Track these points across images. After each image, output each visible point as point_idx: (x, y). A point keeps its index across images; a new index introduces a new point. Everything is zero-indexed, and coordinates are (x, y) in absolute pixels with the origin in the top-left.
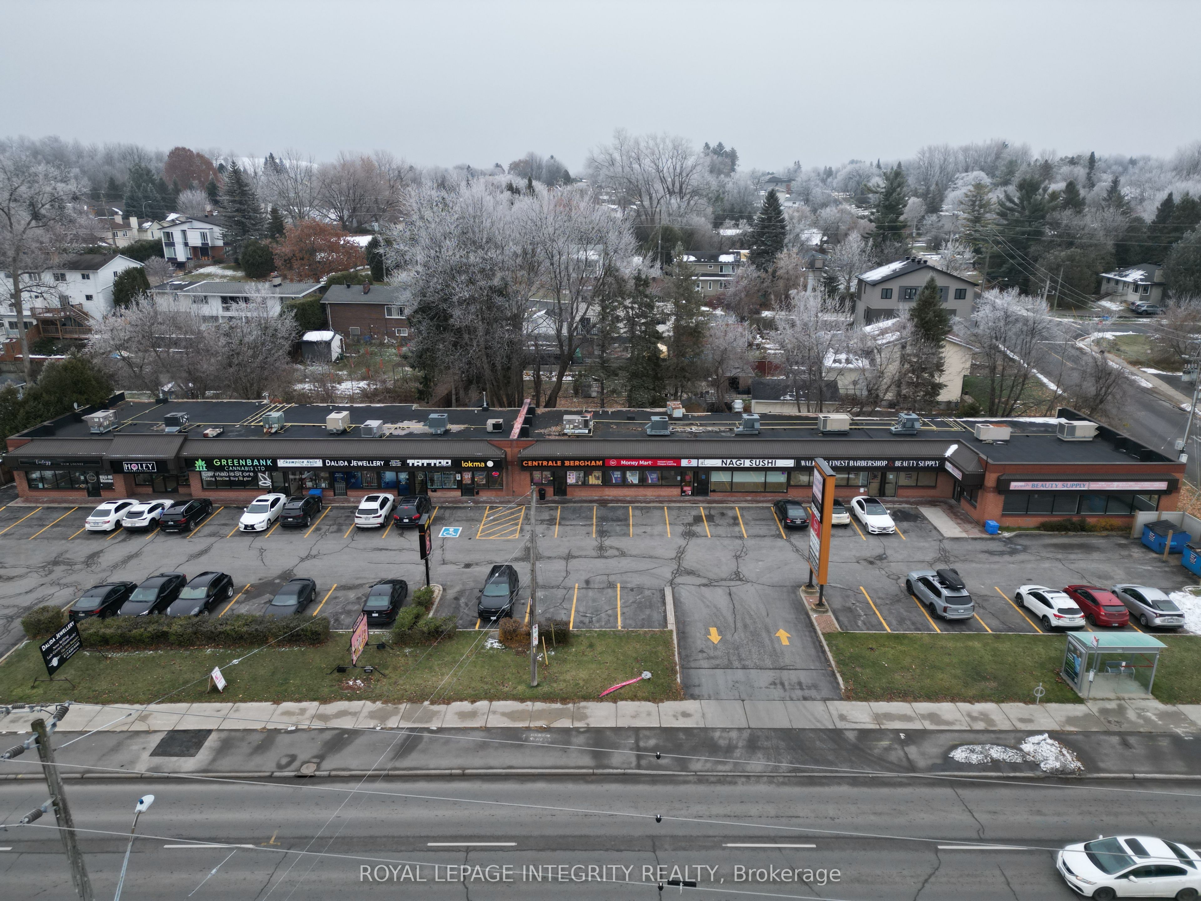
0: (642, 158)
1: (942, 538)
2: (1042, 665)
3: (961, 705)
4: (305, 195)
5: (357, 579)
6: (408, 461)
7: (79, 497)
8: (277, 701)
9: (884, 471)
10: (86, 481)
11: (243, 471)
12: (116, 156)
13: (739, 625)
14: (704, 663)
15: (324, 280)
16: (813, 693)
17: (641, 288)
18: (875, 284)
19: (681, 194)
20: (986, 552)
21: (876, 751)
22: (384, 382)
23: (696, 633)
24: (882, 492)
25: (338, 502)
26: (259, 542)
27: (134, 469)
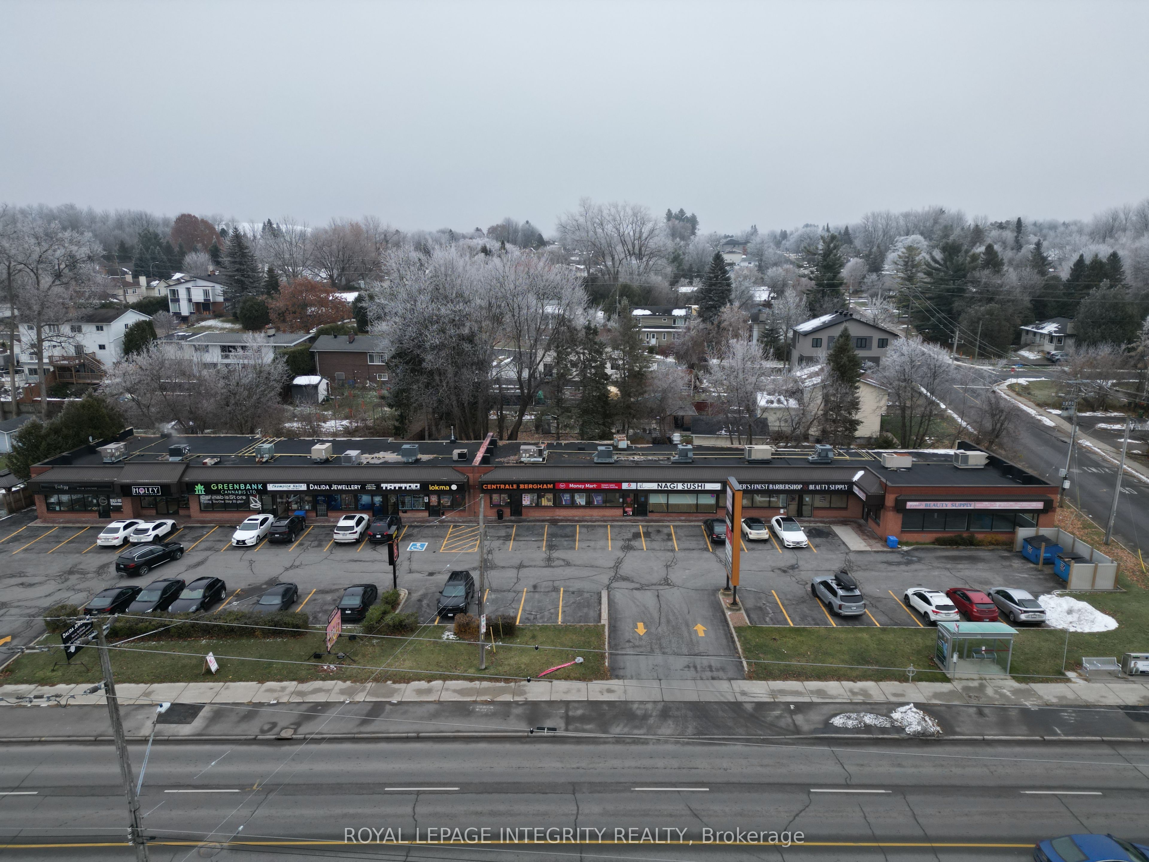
0: (605, 223)
1: (848, 551)
2: (919, 652)
3: (845, 683)
4: (298, 256)
5: (334, 584)
6: (382, 485)
7: (90, 518)
8: (261, 681)
9: (801, 494)
10: (98, 505)
11: (237, 495)
12: (126, 221)
13: (663, 620)
14: (630, 651)
15: (314, 331)
16: (721, 674)
17: (591, 336)
18: (806, 334)
19: (640, 256)
20: (885, 562)
21: (769, 719)
22: (364, 420)
23: (625, 627)
24: (800, 513)
25: (319, 522)
26: (249, 555)
27: (142, 493)
